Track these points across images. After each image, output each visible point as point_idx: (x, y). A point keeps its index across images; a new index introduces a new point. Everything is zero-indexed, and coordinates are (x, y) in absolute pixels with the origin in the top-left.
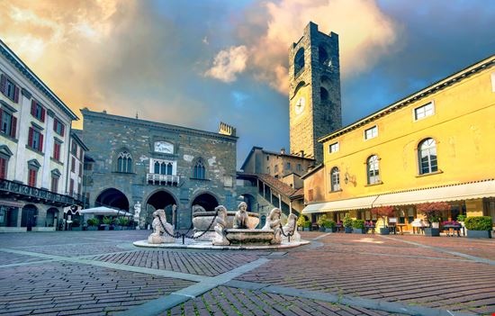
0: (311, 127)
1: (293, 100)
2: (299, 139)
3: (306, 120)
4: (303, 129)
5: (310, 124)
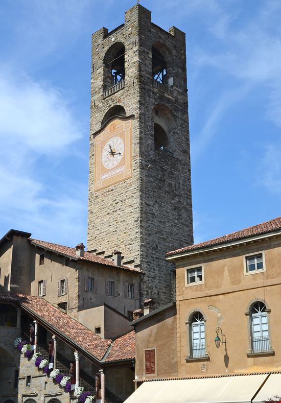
0: (136, 201)
1: (98, 137)
2: (108, 221)
3: (125, 184)
4: (118, 203)
5: (133, 195)
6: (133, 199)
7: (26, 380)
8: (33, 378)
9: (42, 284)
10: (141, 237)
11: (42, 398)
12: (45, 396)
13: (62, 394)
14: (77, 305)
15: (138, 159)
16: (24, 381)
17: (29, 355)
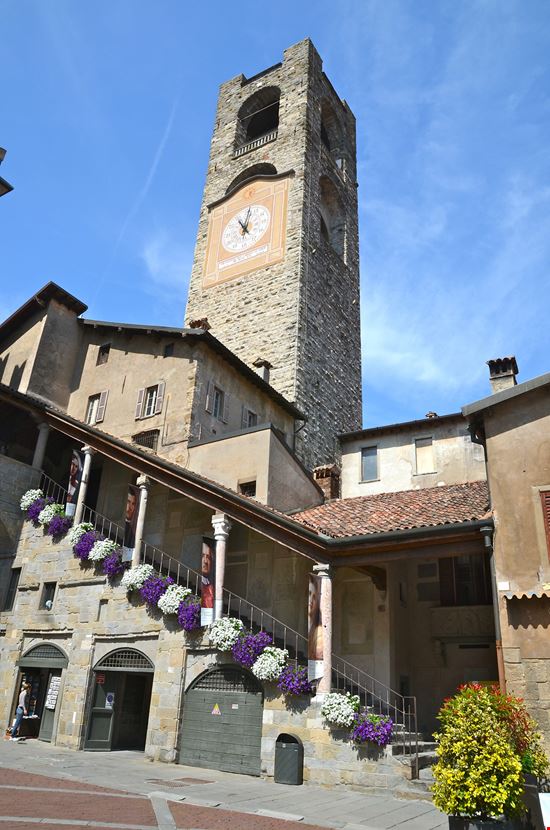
1: (217, 210)
2: (226, 332)
3: (269, 272)
4: (250, 302)
5: (285, 287)
6: (284, 294)
7: (39, 593)
8: (62, 587)
9: (96, 402)
10: (299, 356)
11: (87, 645)
12: (97, 640)
13: (156, 637)
14: (188, 433)
15: (300, 233)
16: (37, 596)
17: (58, 530)
